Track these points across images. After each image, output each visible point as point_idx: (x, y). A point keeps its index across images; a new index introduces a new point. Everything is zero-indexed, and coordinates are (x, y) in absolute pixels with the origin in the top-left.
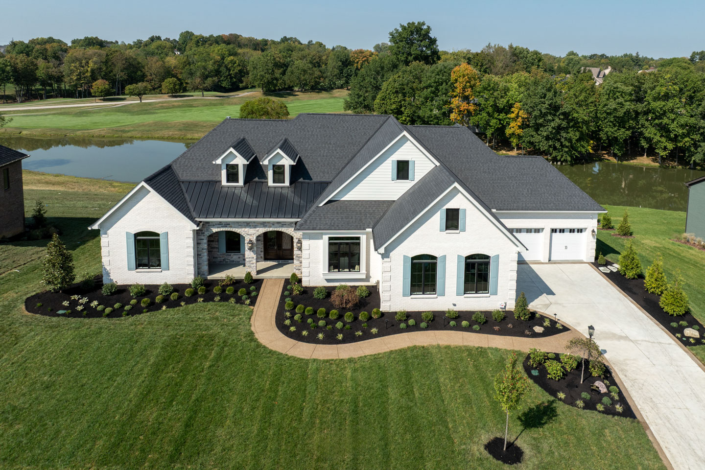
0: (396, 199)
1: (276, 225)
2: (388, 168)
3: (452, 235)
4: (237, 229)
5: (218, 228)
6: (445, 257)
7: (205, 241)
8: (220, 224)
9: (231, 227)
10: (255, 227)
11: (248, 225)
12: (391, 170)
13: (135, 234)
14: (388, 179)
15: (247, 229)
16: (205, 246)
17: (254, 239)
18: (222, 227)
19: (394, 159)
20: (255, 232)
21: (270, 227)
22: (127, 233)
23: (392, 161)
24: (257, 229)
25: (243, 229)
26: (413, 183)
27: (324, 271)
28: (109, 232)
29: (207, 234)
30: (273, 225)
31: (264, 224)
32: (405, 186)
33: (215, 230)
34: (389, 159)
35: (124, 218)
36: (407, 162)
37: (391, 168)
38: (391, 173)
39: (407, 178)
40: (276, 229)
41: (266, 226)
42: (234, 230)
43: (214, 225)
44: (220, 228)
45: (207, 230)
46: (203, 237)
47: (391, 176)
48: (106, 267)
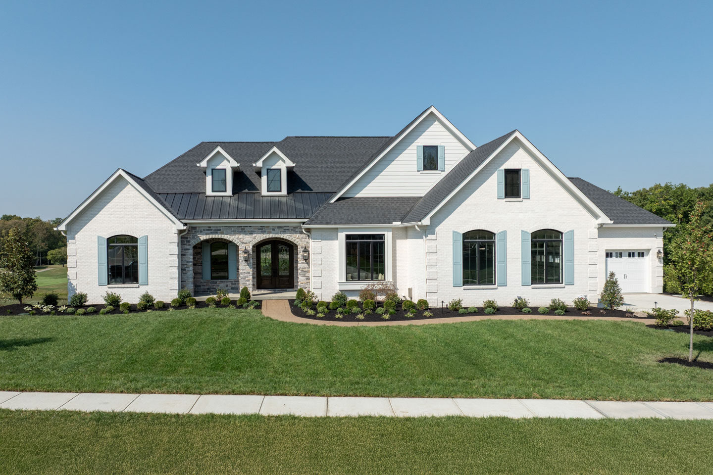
0: (423, 195)
1: (277, 230)
2: (412, 156)
3: (513, 204)
4: (229, 236)
5: (206, 234)
6: (505, 232)
7: (191, 252)
8: (209, 230)
9: (222, 233)
10: (251, 233)
11: (242, 229)
12: (416, 159)
13: (108, 239)
14: (413, 170)
15: (241, 236)
16: (191, 258)
17: (250, 248)
18: (212, 233)
19: (419, 144)
20: (251, 239)
21: (269, 233)
22: (98, 237)
23: (418, 146)
24: (254, 235)
25: (237, 236)
26: (444, 174)
27: (340, 278)
28: (77, 236)
29: (194, 242)
30: (273, 230)
31: (262, 229)
32: (433, 178)
33: (203, 237)
34: (413, 144)
35: (95, 218)
36: (435, 148)
37: (416, 155)
38: (416, 162)
39: (436, 168)
40: (276, 236)
41: (265, 232)
42: (225, 237)
43: (201, 232)
44: (209, 234)
45: (194, 238)
46: (188, 247)
47: (416, 166)
48: (72, 281)
